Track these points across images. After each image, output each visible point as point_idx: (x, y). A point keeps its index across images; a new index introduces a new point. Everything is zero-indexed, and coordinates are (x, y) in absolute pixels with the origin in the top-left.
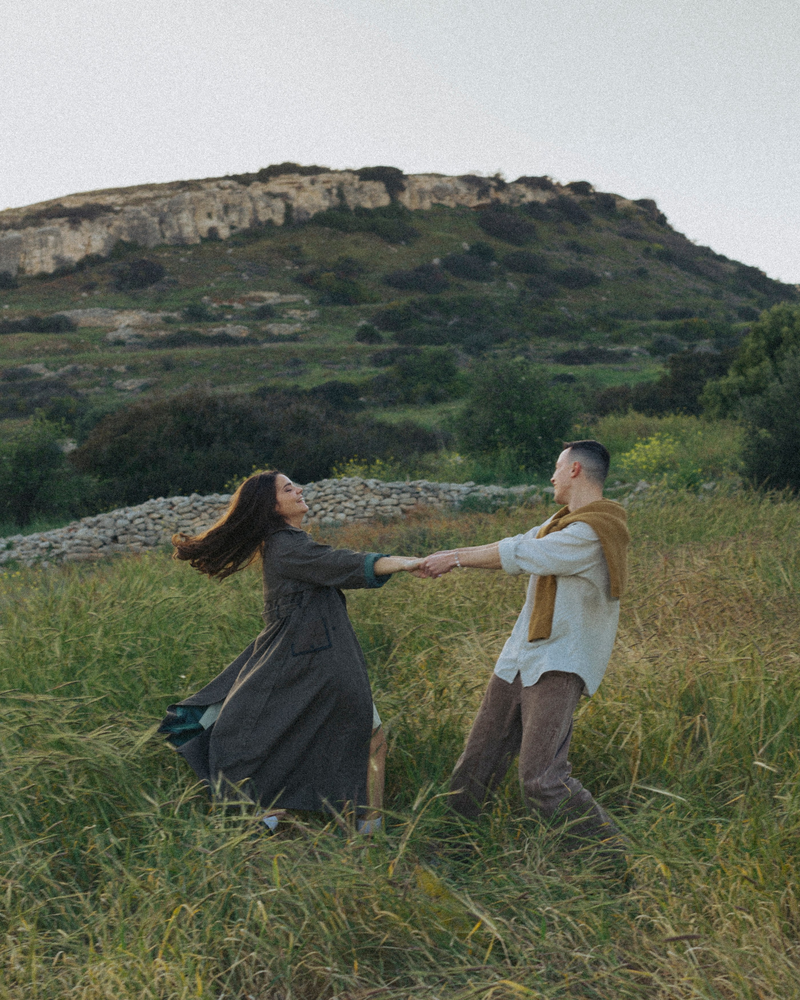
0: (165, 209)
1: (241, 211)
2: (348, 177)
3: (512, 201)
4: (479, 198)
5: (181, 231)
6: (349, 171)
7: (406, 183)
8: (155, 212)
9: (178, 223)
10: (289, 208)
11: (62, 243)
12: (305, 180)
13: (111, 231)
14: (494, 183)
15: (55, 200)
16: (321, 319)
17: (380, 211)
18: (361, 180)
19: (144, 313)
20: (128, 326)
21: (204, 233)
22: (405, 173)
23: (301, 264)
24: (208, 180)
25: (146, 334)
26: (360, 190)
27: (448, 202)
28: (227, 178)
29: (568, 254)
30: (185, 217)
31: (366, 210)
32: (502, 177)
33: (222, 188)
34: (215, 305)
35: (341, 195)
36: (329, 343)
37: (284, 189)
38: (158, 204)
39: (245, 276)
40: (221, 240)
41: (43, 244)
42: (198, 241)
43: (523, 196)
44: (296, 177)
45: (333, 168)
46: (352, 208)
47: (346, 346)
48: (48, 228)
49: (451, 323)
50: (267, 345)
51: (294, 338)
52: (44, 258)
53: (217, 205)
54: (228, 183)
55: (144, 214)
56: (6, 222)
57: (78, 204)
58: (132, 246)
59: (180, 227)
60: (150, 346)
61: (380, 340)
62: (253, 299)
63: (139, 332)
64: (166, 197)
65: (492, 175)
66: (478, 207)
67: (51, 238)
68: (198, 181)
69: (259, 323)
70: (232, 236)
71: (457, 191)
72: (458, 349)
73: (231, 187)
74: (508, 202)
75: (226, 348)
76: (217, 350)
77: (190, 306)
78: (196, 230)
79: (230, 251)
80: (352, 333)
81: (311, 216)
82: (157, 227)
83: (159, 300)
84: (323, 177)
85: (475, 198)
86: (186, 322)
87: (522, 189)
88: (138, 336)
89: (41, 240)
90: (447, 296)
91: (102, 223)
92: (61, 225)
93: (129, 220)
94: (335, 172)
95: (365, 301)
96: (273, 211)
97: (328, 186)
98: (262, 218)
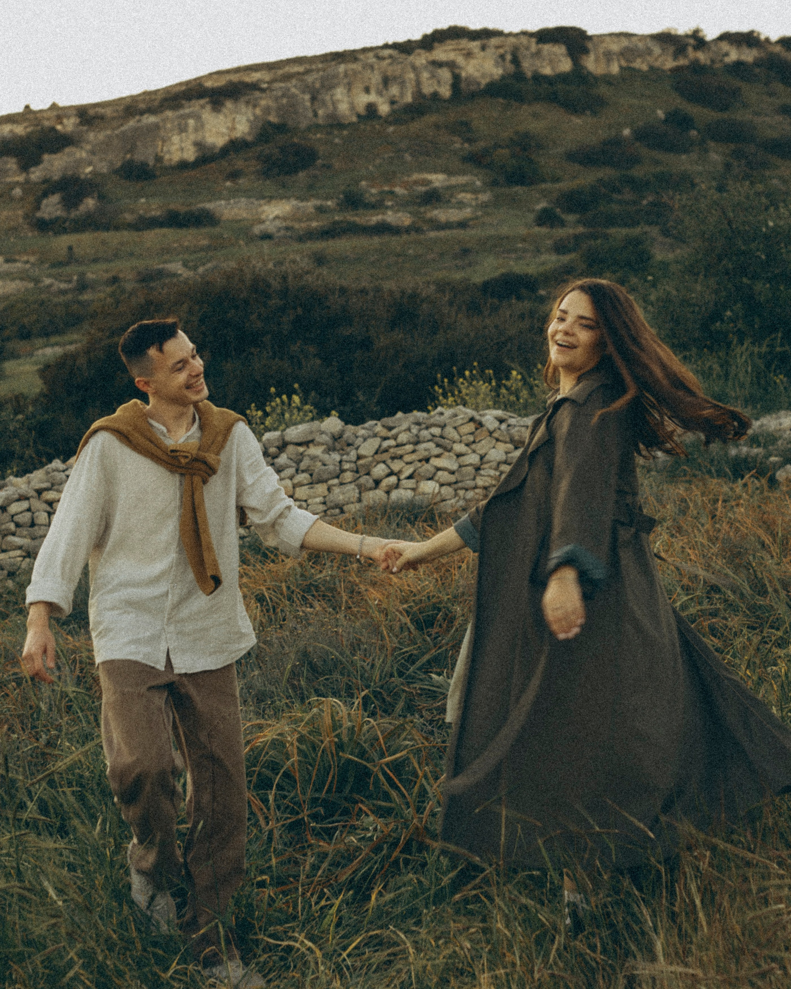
0: (318, 85)
1: (403, 84)
2: (524, 40)
3: (713, 61)
4: (675, 58)
5: (335, 108)
6: (524, 33)
7: (590, 45)
8: (307, 88)
9: (331, 99)
10: (456, 78)
11: (203, 126)
12: (475, 45)
13: (258, 111)
14: (692, 41)
15: (195, 80)
16: (496, 203)
17: (563, 78)
18: (538, 43)
19: (294, 202)
20: (277, 217)
21: (361, 110)
22: (590, 33)
23: (470, 141)
24: (365, 50)
25: (297, 226)
26: (538, 54)
27: (641, 65)
28: (386, 46)
29: (779, 118)
30: (339, 93)
31: (545, 77)
32: (701, 34)
33: (383, 59)
34: (374, 191)
35: (516, 61)
36: (505, 230)
37: (452, 56)
38: (309, 79)
39: (408, 157)
40: (381, 117)
41: (182, 129)
42: (354, 119)
43: (727, 54)
44: (464, 43)
45: (506, 31)
46: (529, 74)
47: (523, 231)
48: (187, 111)
49: (645, 202)
50: (433, 234)
51: (462, 225)
52: (183, 145)
53: (376, 78)
54: (387, 52)
55: (293, 90)
56: (142, 106)
57: (221, 82)
58: (281, 128)
59: (334, 103)
60: (301, 239)
61: (563, 224)
62: (416, 182)
63: (289, 223)
64: (318, 70)
65: (689, 33)
66: (676, 70)
67: (191, 122)
68: (354, 51)
69: (422, 209)
70: (393, 112)
71: (649, 52)
72: (654, 231)
73: (391, 57)
74: (708, 62)
75: (386, 238)
76: (376, 240)
77: (344, 193)
78: (352, 107)
79: (391, 129)
80: (531, 217)
81: (482, 87)
82: (308, 104)
83: (311, 187)
84: (494, 41)
85: (670, 59)
86: (341, 210)
87: (725, 46)
88: (287, 228)
89: (179, 125)
90: (638, 172)
91: (248, 103)
92: (203, 107)
93: (277, 99)
94: (510, 34)
95: (544, 181)
96: (439, 82)
97: (501, 51)
98: (427, 89)
